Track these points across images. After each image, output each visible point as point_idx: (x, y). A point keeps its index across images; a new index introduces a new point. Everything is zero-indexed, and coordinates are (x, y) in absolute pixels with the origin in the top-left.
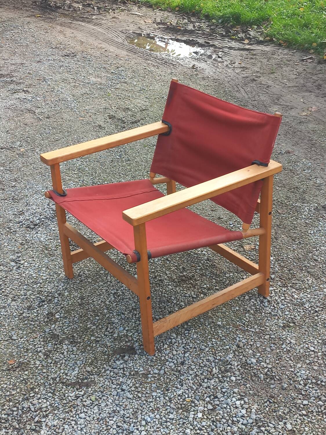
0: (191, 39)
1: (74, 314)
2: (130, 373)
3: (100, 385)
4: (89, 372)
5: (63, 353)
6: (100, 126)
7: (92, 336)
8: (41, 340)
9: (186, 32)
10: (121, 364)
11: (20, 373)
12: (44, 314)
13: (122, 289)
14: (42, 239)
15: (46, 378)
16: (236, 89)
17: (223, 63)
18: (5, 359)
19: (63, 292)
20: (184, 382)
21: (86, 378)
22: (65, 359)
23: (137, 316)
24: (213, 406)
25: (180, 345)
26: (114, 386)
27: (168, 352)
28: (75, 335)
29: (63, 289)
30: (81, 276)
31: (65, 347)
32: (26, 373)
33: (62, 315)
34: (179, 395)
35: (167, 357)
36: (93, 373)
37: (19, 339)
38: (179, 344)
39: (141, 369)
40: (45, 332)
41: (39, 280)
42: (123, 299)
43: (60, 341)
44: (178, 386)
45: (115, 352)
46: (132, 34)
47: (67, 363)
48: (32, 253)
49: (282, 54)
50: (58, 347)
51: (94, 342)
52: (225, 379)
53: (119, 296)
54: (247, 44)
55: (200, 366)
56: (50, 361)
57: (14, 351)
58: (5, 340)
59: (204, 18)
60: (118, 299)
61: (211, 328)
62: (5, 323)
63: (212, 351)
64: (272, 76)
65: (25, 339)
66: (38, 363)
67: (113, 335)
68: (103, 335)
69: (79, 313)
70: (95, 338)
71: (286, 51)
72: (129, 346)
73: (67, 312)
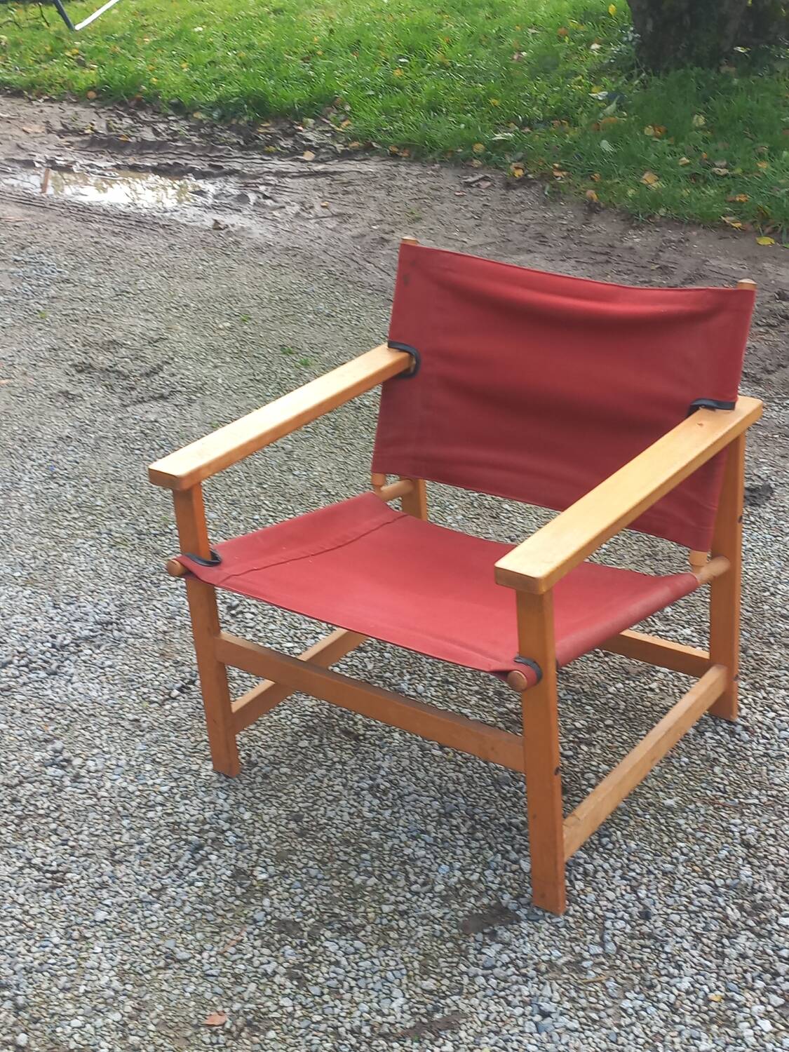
0: (171, 162)
1: (299, 860)
2: (537, 970)
3: (482, 1017)
4: (431, 992)
5: (337, 963)
6: (66, 394)
7: (380, 903)
8: (258, 943)
9: (143, 147)
10: (499, 953)
11: (255, 1039)
12: (224, 877)
13: (382, 772)
14: (94, 694)
15: (332, 1033)
16: (354, 266)
17: (283, 210)
18: (192, 1015)
19: (236, 813)
20: (678, 958)
21: (437, 1010)
22: (352, 975)
23: (464, 830)
24: (782, 996)
25: (611, 874)
26: (518, 1011)
27: (592, 897)
28: (337, 910)
29: (231, 805)
30: (256, 765)
31: (332, 947)
32: (272, 1034)
33: (271, 869)
34: (688, 993)
35: (597, 909)
36: (443, 992)
37: (198, 957)
38: (606, 871)
39: (556, 953)
40: (255, 921)
41: (152, 798)
42: (401, 797)
43: (309, 936)
44: (671, 970)
45: (465, 929)
46: (6, 163)
47: (362, 983)
48: (87, 733)
49: (410, 176)
50: (315, 952)
51: (396, 917)
52: (769, 927)
53: (385, 792)
54: (312, 161)
55: (689, 912)
56: (315, 990)
57: (201, 989)
58: (160, 968)
59: (170, 112)
60: (387, 800)
61: (656, 819)
62: (130, 925)
63: (694, 871)
64: (418, 226)
65: (213, 953)
66: (285, 1002)
67: (433, 888)
68: (409, 896)
69: (311, 855)
70: (393, 907)
71: (416, 169)
72: (489, 907)
73: (280, 859)
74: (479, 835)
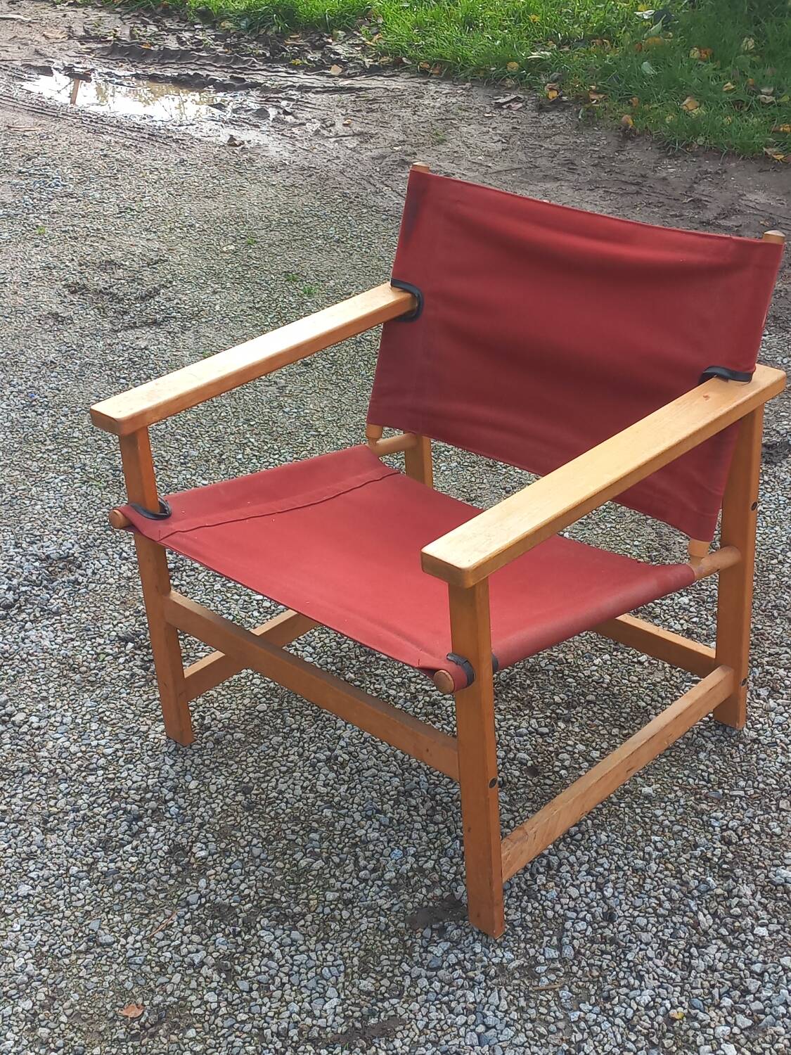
0: (191, 73)
1: (243, 837)
2: (485, 974)
3: (421, 1024)
4: (368, 993)
5: (271, 956)
6: (55, 316)
7: (325, 890)
8: (188, 929)
9: (165, 56)
10: (447, 952)
11: (174, 1038)
12: (160, 853)
13: (342, 743)
14: (46, 643)
15: (257, 1035)
16: (371, 189)
17: (303, 127)
18: (108, 1006)
19: (182, 781)
20: (640, 967)
21: (372, 1014)
22: (286, 969)
23: (423, 811)
24: (750, 1016)
25: (576, 868)
26: (461, 1020)
27: (554, 893)
28: (277, 896)
29: (177, 773)
30: (209, 728)
31: (267, 937)
32: (191, 1033)
33: (212, 846)
34: (647, 1007)
35: (558, 907)
36: (383, 994)
37: (123, 941)
38: (572, 865)
39: (509, 955)
40: (188, 904)
41: (94, 761)
42: (359, 771)
43: (243, 923)
44: (632, 981)
45: (413, 924)
46: (22, 68)
47: (294, 979)
48: (34, 686)
49: (438, 95)
50: (248, 941)
51: (340, 906)
52: (743, 937)
53: (343, 765)
54: (340, 76)
55: (658, 916)
56: (244, 985)
57: (122, 978)
58: (81, 952)
59: (198, 20)
60: (344, 774)
61: (631, 808)
62: (55, 902)
63: (667, 869)
64: (442, 148)
65: (139, 938)
66: (211, 997)
67: (383, 875)
68: (356, 882)
69: (256, 832)
70: (337, 894)
71: (446, 87)
72: (441, 899)
73: (222, 835)
74: (438, 818)
